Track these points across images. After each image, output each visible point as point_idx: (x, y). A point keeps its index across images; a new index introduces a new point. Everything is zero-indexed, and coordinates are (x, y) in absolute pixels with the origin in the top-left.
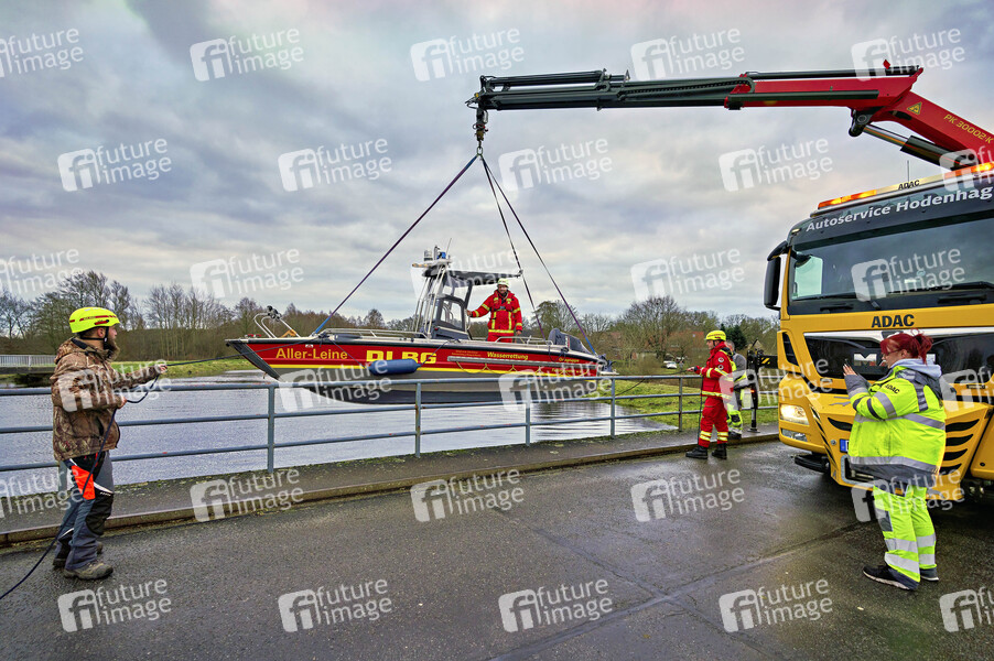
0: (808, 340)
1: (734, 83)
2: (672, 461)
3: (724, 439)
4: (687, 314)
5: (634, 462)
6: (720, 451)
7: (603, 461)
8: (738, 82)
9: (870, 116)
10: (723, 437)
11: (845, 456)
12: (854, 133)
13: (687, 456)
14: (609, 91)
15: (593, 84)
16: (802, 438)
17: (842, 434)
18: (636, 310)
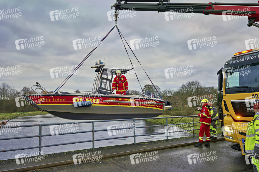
0: (232, 103)
1: (206, 6)
2: (189, 148)
3: (208, 139)
4: (206, 88)
5: (174, 149)
6: (207, 144)
7: (163, 149)
8: (208, 5)
9: (254, 20)
10: (208, 138)
11: (244, 144)
12: (249, 25)
13: (195, 146)
14: (162, 6)
15: (157, 3)
16: (232, 139)
17: (243, 137)
18: (184, 87)
